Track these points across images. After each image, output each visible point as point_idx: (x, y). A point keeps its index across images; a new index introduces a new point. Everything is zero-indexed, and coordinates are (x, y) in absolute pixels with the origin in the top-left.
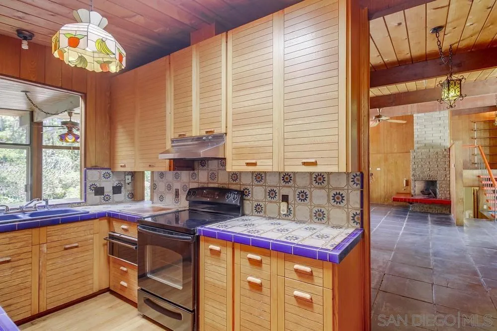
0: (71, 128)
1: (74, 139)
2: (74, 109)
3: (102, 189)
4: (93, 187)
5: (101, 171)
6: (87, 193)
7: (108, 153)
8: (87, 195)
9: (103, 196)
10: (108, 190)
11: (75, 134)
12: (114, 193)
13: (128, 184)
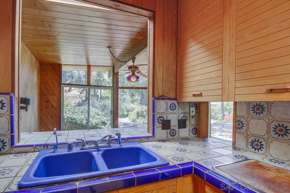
0: (134, 71)
1: (135, 79)
2: (136, 57)
3: (169, 122)
4: (161, 120)
5: (168, 101)
6: (155, 126)
7: (174, 81)
8: (155, 129)
9: (169, 131)
10: (174, 123)
11: (136, 75)
12: (180, 127)
13: (193, 117)
